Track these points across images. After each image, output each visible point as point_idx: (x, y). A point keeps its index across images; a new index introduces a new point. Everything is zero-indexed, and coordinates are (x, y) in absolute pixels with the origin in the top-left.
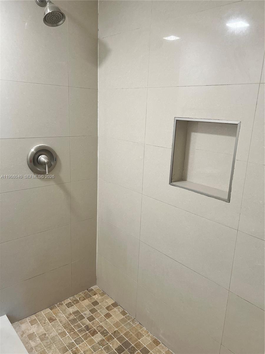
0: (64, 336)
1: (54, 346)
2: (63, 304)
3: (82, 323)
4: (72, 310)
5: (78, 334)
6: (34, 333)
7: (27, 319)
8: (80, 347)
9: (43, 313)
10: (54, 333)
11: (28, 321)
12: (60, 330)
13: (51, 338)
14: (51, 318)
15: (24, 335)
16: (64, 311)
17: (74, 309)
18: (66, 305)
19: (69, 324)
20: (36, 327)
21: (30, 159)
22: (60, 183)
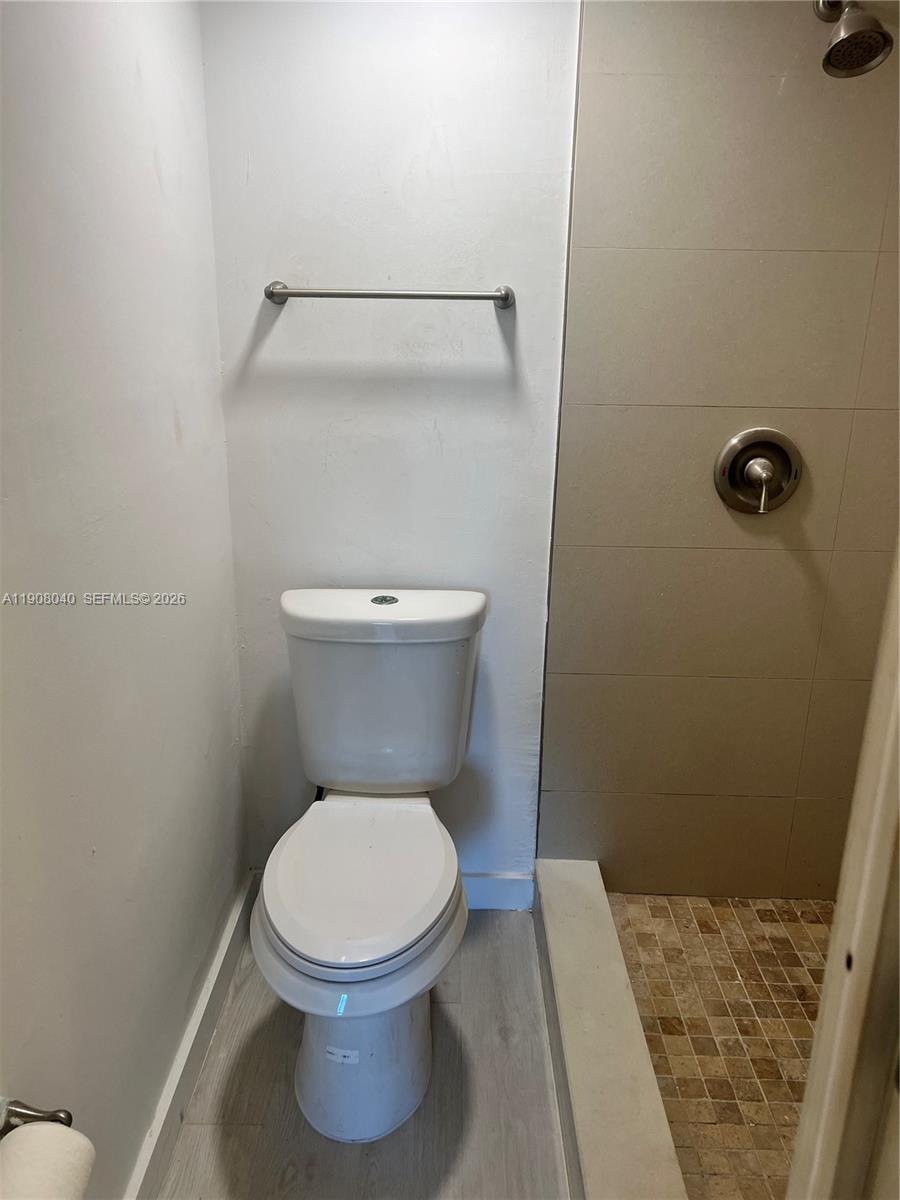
0: (727, 979)
1: (696, 987)
2: (748, 906)
3: (788, 973)
4: (769, 930)
5: (769, 995)
6: (654, 935)
7: (647, 898)
8: (764, 1023)
9: (689, 902)
10: (704, 959)
11: (647, 904)
12: (722, 959)
13: (692, 967)
14: (706, 922)
15: (629, 930)
16: (747, 924)
17: (780, 930)
18: (758, 911)
19: (750, 959)
20: (663, 925)
21: (722, 464)
22: (800, 549)
